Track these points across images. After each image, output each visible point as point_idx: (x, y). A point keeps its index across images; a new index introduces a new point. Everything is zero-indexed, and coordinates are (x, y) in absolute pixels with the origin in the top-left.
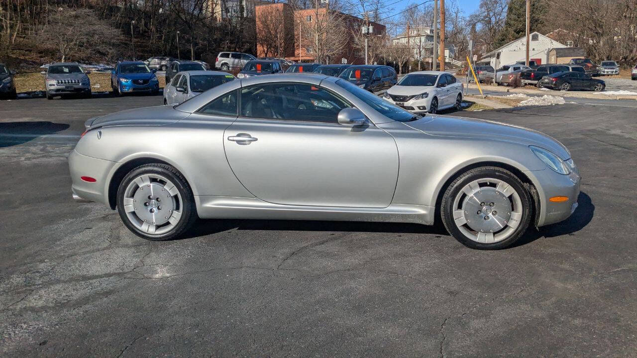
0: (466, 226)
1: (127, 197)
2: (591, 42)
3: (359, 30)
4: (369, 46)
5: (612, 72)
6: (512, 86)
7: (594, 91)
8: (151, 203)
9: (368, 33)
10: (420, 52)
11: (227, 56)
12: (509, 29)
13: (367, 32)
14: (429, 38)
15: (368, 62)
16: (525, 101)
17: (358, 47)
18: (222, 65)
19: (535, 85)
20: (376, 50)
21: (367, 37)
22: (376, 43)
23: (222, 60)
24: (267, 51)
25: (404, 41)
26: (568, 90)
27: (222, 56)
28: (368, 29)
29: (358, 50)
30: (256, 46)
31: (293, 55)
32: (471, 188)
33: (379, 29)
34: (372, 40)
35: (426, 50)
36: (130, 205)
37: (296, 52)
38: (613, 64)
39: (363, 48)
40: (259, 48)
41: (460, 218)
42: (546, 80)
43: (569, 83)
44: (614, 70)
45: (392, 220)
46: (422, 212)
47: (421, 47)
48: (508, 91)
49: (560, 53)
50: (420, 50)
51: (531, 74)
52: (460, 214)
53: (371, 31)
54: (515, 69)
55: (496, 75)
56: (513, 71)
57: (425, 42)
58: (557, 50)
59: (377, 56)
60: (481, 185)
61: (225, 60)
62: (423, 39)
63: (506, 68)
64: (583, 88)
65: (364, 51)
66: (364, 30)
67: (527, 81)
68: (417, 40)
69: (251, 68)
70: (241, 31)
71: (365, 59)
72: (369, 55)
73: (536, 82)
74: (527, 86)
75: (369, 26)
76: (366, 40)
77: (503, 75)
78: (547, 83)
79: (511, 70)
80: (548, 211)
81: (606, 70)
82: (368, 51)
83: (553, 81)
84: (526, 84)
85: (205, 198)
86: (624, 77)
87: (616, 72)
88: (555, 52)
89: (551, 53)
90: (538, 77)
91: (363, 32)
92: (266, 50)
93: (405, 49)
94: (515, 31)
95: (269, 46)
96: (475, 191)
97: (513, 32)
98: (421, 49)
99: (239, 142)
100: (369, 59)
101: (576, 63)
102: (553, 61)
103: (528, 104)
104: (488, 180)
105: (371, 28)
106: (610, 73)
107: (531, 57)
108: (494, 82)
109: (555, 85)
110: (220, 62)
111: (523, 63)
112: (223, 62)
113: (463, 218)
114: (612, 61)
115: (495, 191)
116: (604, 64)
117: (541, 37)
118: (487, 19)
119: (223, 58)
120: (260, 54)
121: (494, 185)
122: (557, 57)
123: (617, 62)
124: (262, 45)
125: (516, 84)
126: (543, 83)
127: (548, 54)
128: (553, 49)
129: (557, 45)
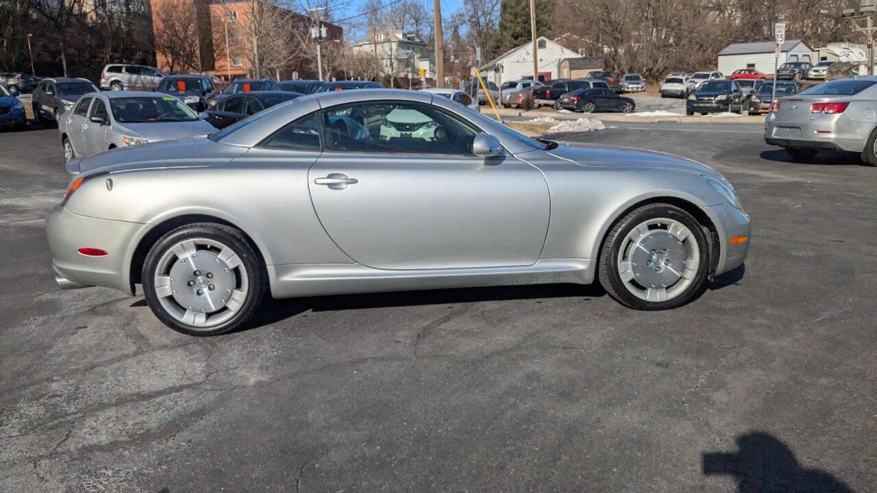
0: (633, 282)
1: (159, 275)
2: (606, 50)
3: (306, 32)
4: (323, 56)
5: (638, 88)
6: (523, 108)
7: (622, 112)
8: (197, 282)
9: (320, 37)
10: (392, 64)
11: (119, 70)
12: (504, 33)
13: (318, 36)
14: (401, 44)
15: (323, 78)
16: (556, 127)
17: (306, 56)
18: (113, 83)
19: (552, 106)
20: (333, 61)
21: (320, 43)
22: (332, 52)
23: (112, 77)
24: (173, 62)
25: (368, 48)
26: (594, 112)
27: (110, 70)
28: (320, 32)
29: (307, 61)
30: (154, 55)
31: (213, 68)
32: (639, 232)
33: (335, 32)
34: (326, 48)
35: (400, 61)
36: (165, 286)
37: (217, 65)
38: (637, 78)
39: (315, 58)
40: (160, 58)
41: (626, 272)
42: (566, 100)
43: (593, 103)
44: (640, 86)
45: (540, 282)
46: (581, 267)
47: (393, 57)
48: (520, 115)
49: (573, 64)
50: (391, 61)
51: (546, 92)
52: (627, 265)
53: (324, 34)
54: (525, 86)
55: (501, 94)
56: (522, 88)
57: (397, 50)
58: (570, 60)
59: (334, 69)
60: (651, 227)
61: (116, 76)
62: (394, 46)
63: (513, 85)
64: (609, 109)
65: (317, 62)
66: (314, 32)
67: (542, 102)
68: (387, 47)
69: (169, 87)
70: (129, 33)
71: (318, 74)
72: (323, 68)
73: (552, 102)
74: (542, 108)
75: (321, 27)
76: (318, 47)
77: (511, 94)
78: (568, 104)
79: (519, 87)
80: (728, 255)
81: (631, 86)
82: (322, 62)
83: (573, 101)
84: (540, 106)
85: (283, 268)
86: (651, 94)
87: (642, 88)
88: (567, 63)
89: (563, 65)
90: (555, 96)
91: (313, 36)
92: (170, 60)
93: (372, 61)
94: (512, 36)
95: (176, 55)
96: (642, 236)
97: (510, 38)
98: (393, 60)
99: (331, 186)
100: (324, 74)
101: (595, 78)
102: (565, 74)
103: (560, 131)
104: (658, 220)
105: (324, 30)
106: (635, 89)
107: (541, 70)
108: (500, 104)
109: (577, 105)
110: (108, 79)
111: (531, 78)
112: (113, 79)
113: (630, 271)
114: (636, 74)
115: (668, 234)
116: (628, 78)
117: (549, 44)
118: (474, 19)
119: (112, 74)
120: (162, 68)
121: (664, 227)
122: (571, 70)
123: (642, 76)
124: (164, 53)
125: (528, 106)
126: (561, 103)
127: (559, 66)
128: (565, 59)
129: (570, 54)
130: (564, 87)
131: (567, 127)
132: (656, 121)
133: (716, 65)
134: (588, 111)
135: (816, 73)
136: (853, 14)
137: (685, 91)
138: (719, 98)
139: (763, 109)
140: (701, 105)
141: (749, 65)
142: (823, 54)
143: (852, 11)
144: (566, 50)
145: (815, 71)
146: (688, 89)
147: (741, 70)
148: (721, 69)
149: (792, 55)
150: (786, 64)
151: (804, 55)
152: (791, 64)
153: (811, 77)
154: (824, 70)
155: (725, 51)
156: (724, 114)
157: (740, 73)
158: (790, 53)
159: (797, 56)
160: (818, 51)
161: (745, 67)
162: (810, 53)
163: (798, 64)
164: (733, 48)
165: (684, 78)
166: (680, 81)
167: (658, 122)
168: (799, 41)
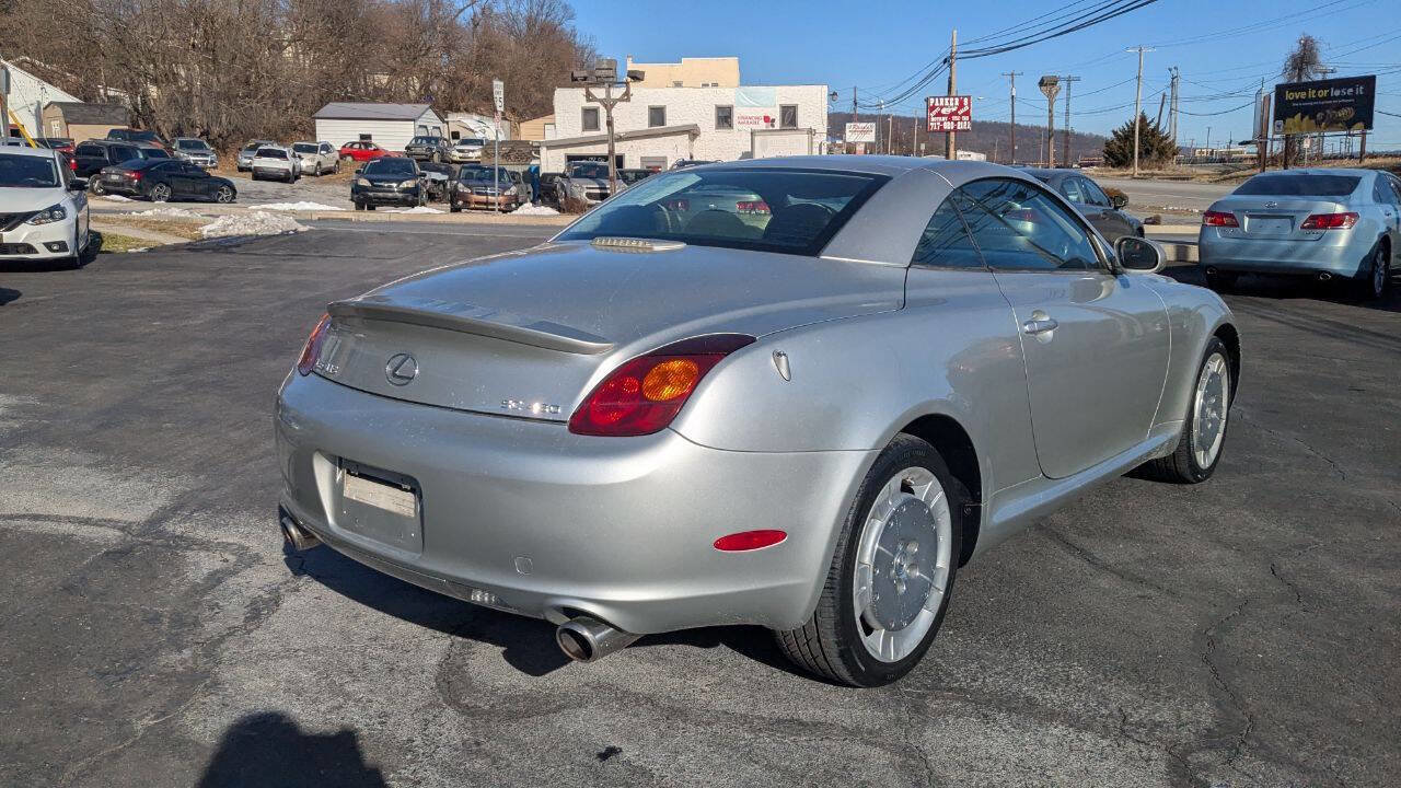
5: (205, 162)
7: (216, 202)
16: (217, 226)
26: (169, 201)
38: (199, 145)
42: (115, 178)
43: (167, 185)
44: (209, 159)
49: (70, 113)
58: (61, 105)
64: (192, 196)
78: (115, 184)
81: (192, 158)
83: (131, 179)
87: (212, 162)
88: (59, 111)
89: (47, 113)
109: (139, 188)
116: (183, 145)
117: (14, 72)
122: (67, 123)
123: (208, 141)
126: (105, 183)
127: (39, 115)
128: (51, 103)
129: (57, 95)
130: (102, 155)
131: (240, 225)
132: (315, 217)
133: (313, 135)
134: (159, 198)
135: (461, 155)
136: (585, 78)
137: (291, 170)
138: (404, 185)
139: (476, 203)
140: (381, 194)
141: (362, 137)
142: (454, 128)
143: (584, 74)
144: (48, 87)
145: (460, 151)
146: (294, 168)
147: (354, 143)
148: (322, 137)
149: (420, 126)
150: (416, 138)
151: (434, 128)
152: (422, 138)
153: (455, 159)
154: (469, 151)
155: (324, 111)
156: (418, 210)
157: (351, 147)
158: (418, 123)
159: (426, 127)
160: (447, 123)
161: (357, 139)
162: (438, 123)
163: (429, 139)
164: (332, 108)
165: (285, 150)
166: (282, 155)
167: (319, 219)
168: (427, 106)
